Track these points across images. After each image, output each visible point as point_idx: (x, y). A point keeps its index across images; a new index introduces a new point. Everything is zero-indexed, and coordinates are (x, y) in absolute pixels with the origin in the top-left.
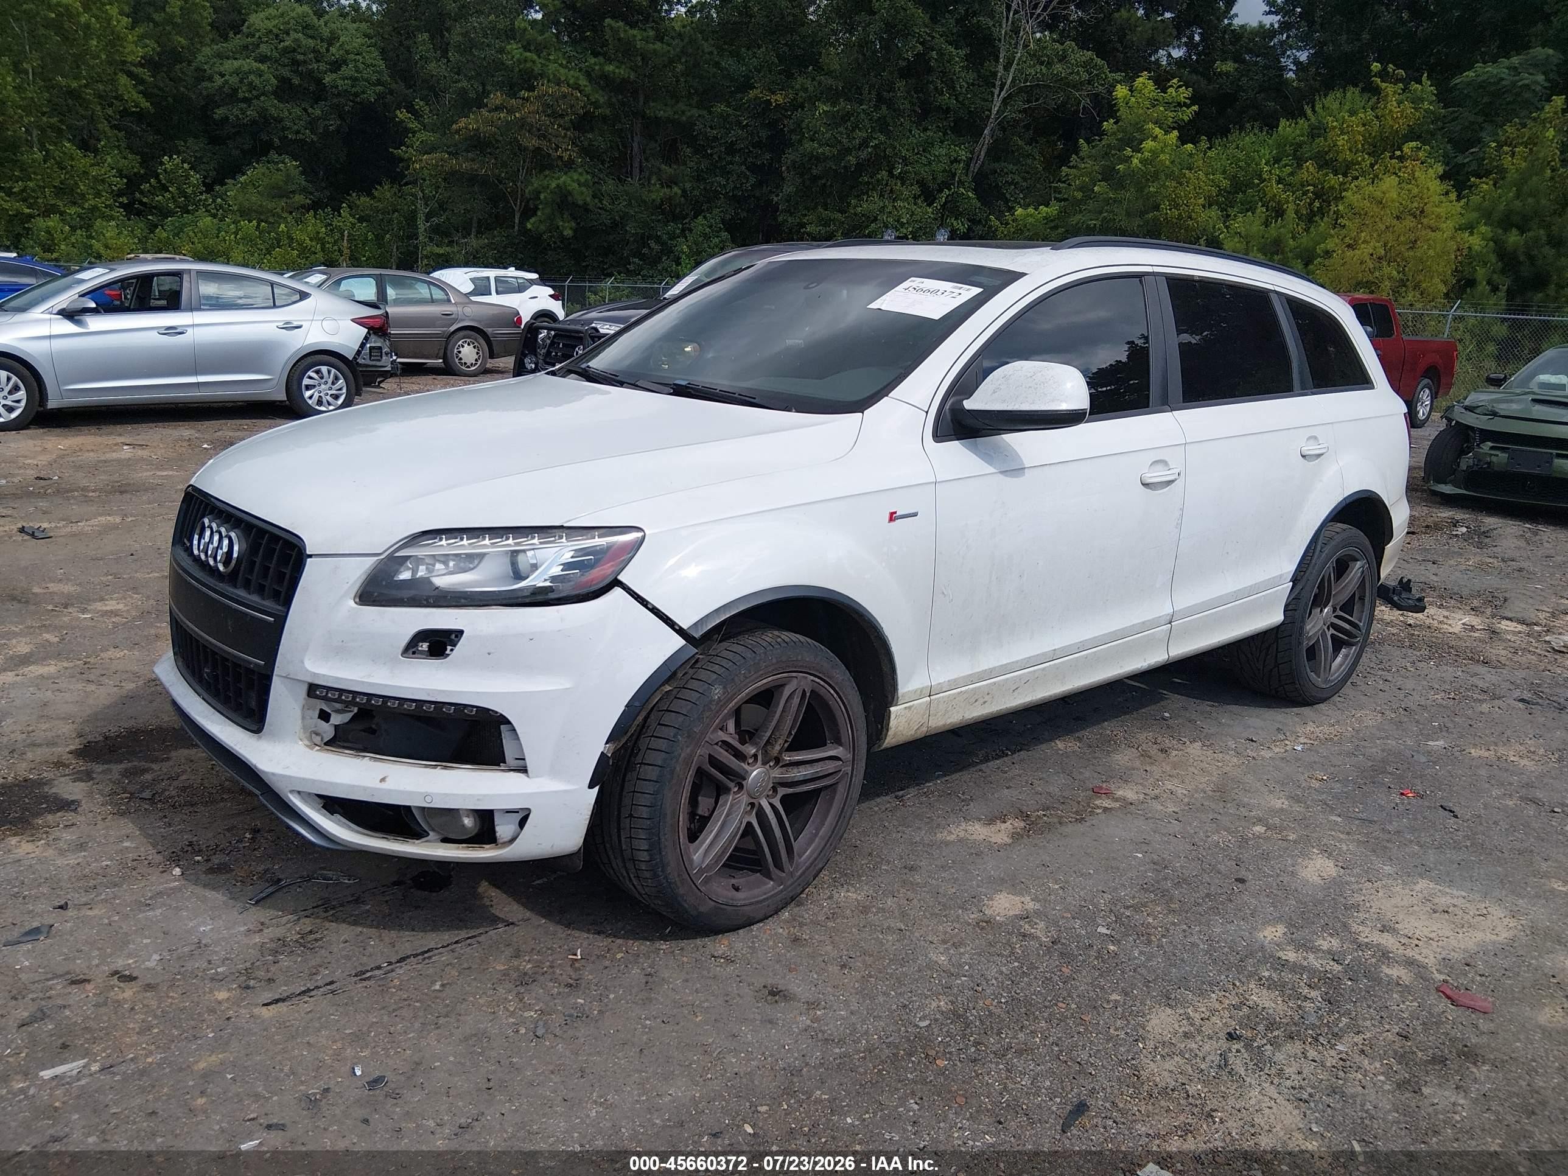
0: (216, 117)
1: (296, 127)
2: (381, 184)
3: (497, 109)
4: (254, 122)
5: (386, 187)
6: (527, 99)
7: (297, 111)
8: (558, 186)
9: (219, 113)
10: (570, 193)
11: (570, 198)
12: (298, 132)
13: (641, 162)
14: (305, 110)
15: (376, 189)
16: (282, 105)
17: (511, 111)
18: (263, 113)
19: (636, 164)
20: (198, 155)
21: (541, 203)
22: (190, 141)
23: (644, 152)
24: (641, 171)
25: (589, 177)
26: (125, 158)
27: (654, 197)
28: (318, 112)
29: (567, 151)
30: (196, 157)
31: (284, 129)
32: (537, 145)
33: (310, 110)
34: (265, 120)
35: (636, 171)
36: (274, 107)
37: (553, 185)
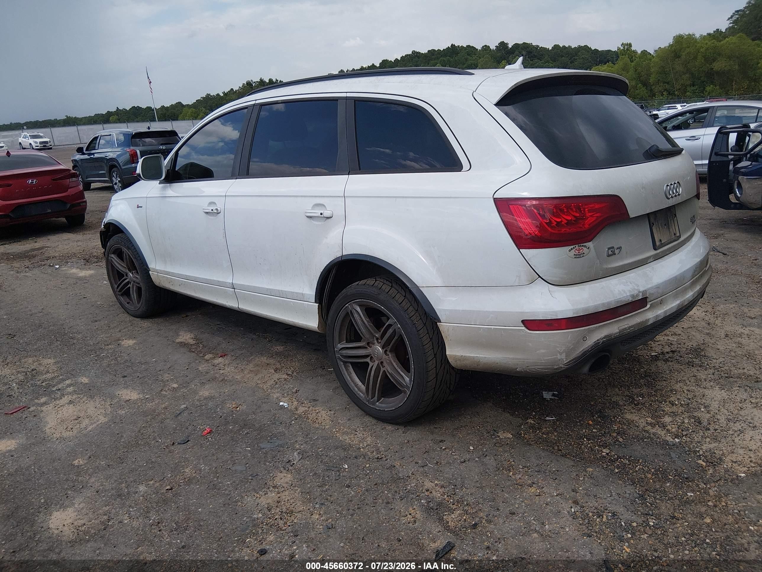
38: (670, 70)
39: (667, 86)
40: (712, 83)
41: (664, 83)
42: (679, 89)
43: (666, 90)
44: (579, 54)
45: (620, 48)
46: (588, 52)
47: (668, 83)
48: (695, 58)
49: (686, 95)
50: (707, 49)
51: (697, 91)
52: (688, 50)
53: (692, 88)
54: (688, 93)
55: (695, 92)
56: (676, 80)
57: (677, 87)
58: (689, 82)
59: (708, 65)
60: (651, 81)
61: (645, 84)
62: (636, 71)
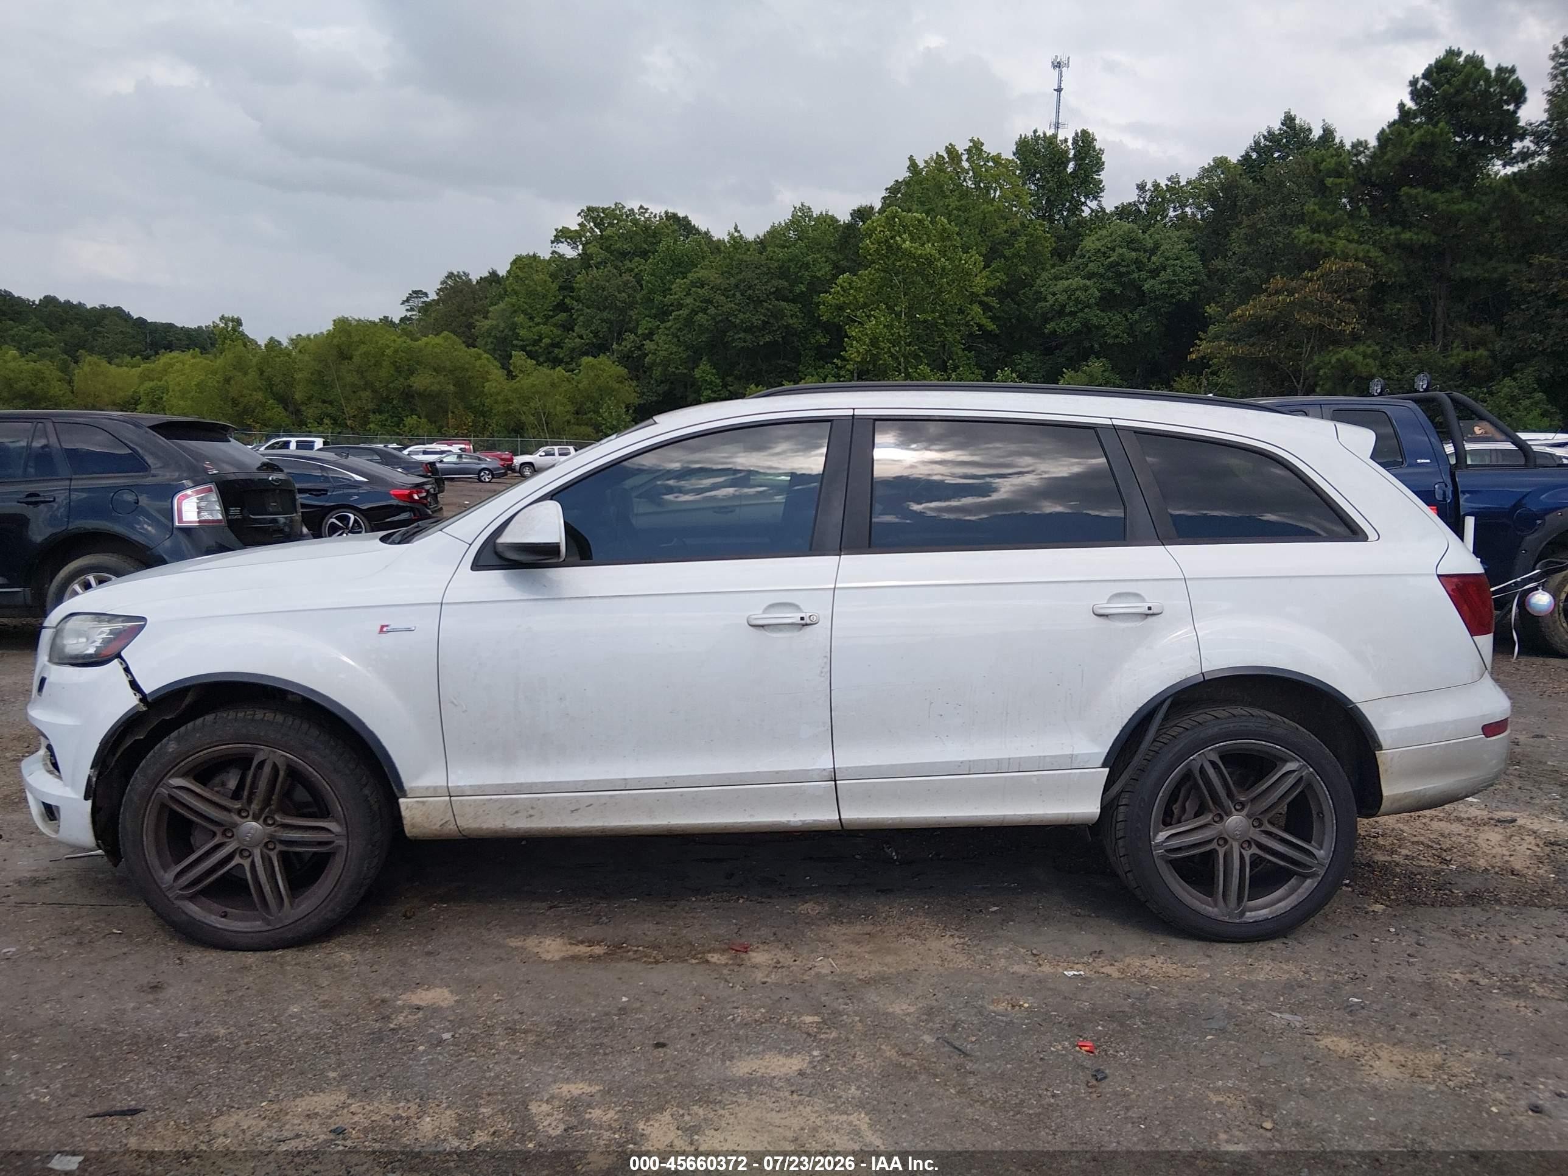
0: (1046, 331)
1: (1115, 332)
2: (1179, 376)
3: (1277, 292)
4: (1077, 332)
5: (1185, 378)
6: (1311, 280)
7: (1118, 318)
8: (1339, 360)
9: (1050, 326)
10: (1353, 366)
11: (1352, 371)
12: (1117, 336)
13: (1444, 327)
14: (1125, 316)
15: (1175, 381)
16: (1103, 314)
17: (1291, 293)
18: (1086, 324)
19: (1440, 329)
20: (1030, 366)
21: (1321, 379)
22: (1025, 353)
23: (1448, 316)
24: (1445, 335)
25: (1377, 348)
26: (973, 373)
27: (1453, 361)
28: (1136, 317)
29: (1352, 325)
30: (1027, 368)
31: (1105, 335)
32: (1318, 322)
33: (1129, 315)
34: (1088, 328)
35: (1439, 338)
36: (1095, 316)
37: (1334, 360)
38: (333, 380)
39: (330, 410)
40: (413, 411)
41: (324, 402)
42: (354, 416)
43: (328, 415)
44: (106, 322)
45: (218, 325)
46: (126, 321)
47: (331, 403)
48: (378, 364)
49: (368, 428)
50: (396, 351)
51: (388, 423)
52: (363, 348)
53: (378, 417)
54: (372, 426)
55: (385, 425)
56: (348, 400)
57: (350, 411)
58: (371, 406)
59: (402, 380)
60: (298, 396)
61: (284, 400)
62: (261, 374)
